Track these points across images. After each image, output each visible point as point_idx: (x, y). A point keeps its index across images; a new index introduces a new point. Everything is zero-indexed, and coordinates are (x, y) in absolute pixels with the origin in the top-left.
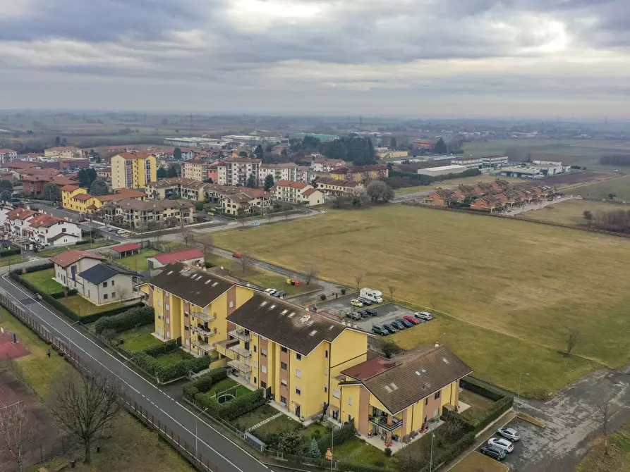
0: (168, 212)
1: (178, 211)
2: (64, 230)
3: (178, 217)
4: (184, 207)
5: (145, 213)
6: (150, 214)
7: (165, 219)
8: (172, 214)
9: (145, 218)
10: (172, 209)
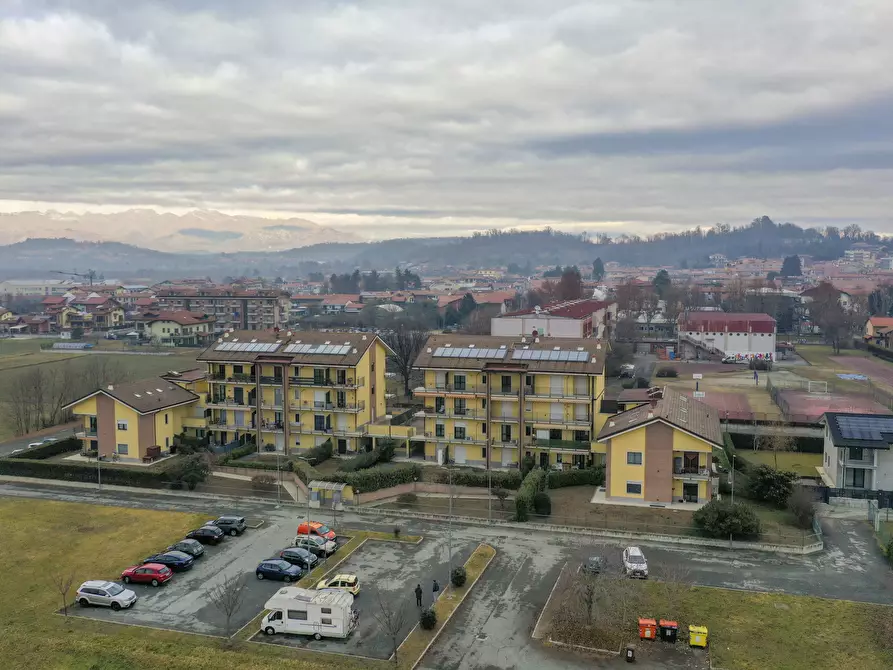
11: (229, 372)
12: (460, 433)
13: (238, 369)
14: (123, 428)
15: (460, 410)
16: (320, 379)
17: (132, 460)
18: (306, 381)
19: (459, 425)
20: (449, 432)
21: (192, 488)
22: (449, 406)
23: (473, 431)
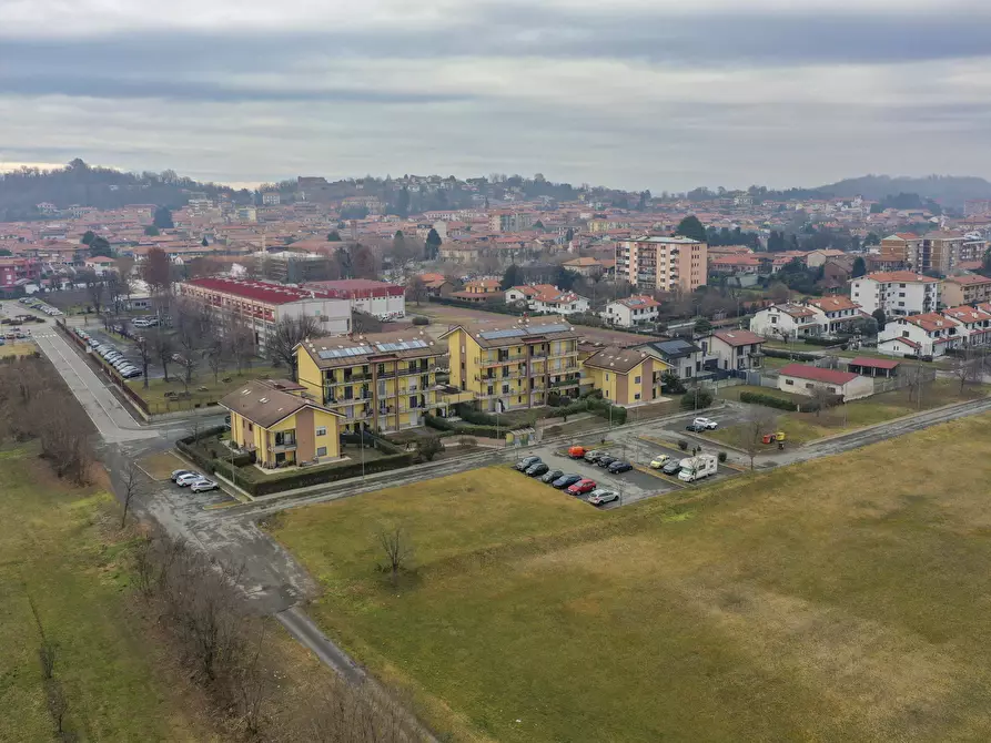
2: (906, 334)
11: (340, 375)
12: (506, 389)
13: (348, 373)
14: (321, 433)
15: (506, 372)
16: (413, 369)
17: (330, 459)
18: (403, 373)
19: (506, 383)
20: (499, 389)
21: (430, 460)
22: (499, 372)
23: (513, 386)
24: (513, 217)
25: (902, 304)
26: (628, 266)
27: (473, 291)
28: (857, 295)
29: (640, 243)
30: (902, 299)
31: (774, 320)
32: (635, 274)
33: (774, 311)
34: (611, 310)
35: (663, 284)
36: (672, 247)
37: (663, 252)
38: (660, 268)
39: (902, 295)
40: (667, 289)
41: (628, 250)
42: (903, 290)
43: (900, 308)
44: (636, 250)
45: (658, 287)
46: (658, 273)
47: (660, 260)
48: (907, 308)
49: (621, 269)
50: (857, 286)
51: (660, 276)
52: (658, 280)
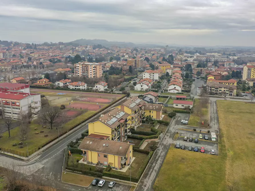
0: (223, 89)
1: (228, 90)
2: (175, 88)
3: (227, 92)
4: (231, 88)
5: (211, 87)
6: (214, 89)
7: (220, 92)
8: (224, 91)
9: (211, 90)
10: (224, 88)
24: (6, 53)
25: (153, 78)
26: (78, 71)
27: (41, 82)
28: (144, 77)
29: (82, 64)
30: (153, 77)
31: (142, 86)
32: (81, 73)
33: (142, 84)
34: (97, 87)
35: (91, 76)
36: (94, 66)
37: (91, 67)
38: (89, 71)
39: (153, 76)
40: (92, 77)
41: (78, 67)
42: (153, 75)
43: (153, 79)
44: (81, 67)
45: (89, 77)
46: (89, 73)
47: (90, 69)
48: (155, 79)
49: (76, 72)
50: (144, 74)
51: (90, 74)
52: (89, 75)
